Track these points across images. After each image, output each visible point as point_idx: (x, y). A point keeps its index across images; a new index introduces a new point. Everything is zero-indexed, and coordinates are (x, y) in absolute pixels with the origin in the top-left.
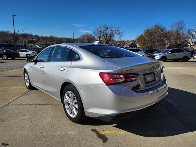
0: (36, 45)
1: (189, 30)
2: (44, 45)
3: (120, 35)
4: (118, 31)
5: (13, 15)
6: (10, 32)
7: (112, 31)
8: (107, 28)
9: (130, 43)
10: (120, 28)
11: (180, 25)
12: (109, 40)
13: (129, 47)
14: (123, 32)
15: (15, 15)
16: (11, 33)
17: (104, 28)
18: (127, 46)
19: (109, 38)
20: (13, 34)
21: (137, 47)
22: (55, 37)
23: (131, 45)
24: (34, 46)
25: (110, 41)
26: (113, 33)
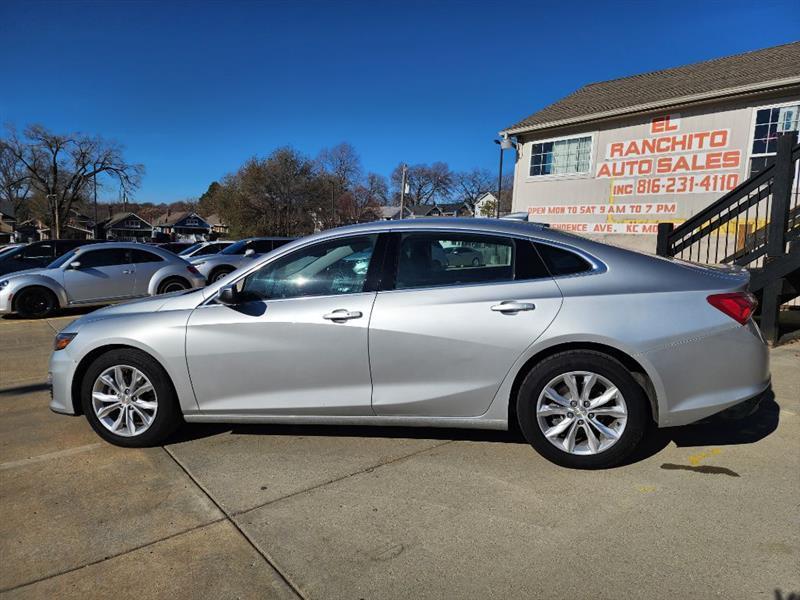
1: (373, 178)
3: (127, 177)
4: (115, 161)
7: (82, 159)
8: (55, 144)
9: (177, 216)
10: (122, 146)
11: (345, 158)
12: (73, 200)
13: (172, 230)
14: (139, 168)
17: (34, 142)
18: (162, 228)
19: (70, 191)
21: (211, 231)
23: (182, 222)
25: (74, 205)
26: (90, 169)
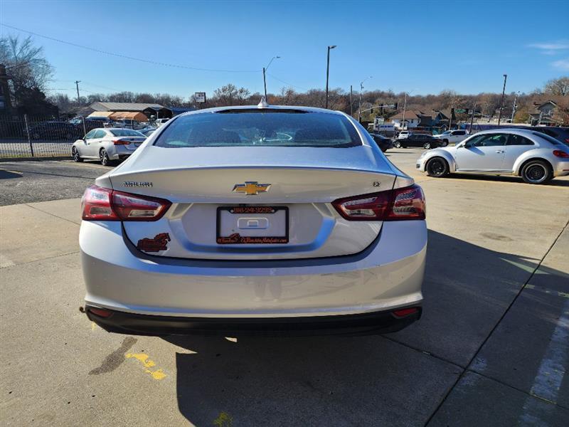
0: (393, 122)
2: (414, 121)
5: (329, 48)
6: (343, 91)
15: (333, 48)
16: (343, 94)
20: (349, 95)
22: (457, 94)
24: (387, 124)
